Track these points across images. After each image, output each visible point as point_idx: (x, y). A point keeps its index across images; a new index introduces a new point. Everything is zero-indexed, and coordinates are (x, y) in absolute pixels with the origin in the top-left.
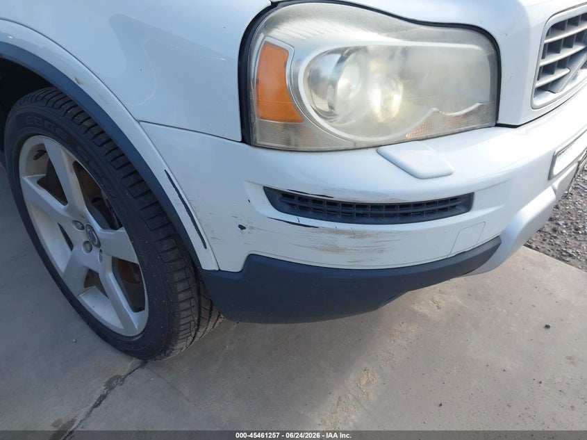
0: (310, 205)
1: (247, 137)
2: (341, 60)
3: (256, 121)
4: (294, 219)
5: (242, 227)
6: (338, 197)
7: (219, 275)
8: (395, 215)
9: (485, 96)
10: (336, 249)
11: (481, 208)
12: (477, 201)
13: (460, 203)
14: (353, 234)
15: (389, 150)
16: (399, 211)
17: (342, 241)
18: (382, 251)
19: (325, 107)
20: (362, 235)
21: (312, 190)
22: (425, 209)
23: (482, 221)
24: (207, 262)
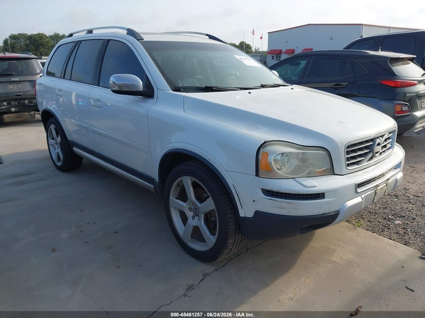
0: (275, 194)
1: (257, 175)
2: (282, 155)
3: (260, 171)
4: (270, 198)
5: (254, 201)
6: (283, 191)
7: (245, 218)
8: (304, 198)
9: (329, 166)
10: (283, 208)
11: (327, 198)
12: (326, 195)
13: (320, 196)
14: (288, 203)
15: (298, 179)
16: (301, 196)
17: (284, 205)
18: (297, 209)
19: (279, 167)
20: (290, 203)
21: (275, 189)
22: (313, 196)
23: (329, 203)
24: (242, 214)
